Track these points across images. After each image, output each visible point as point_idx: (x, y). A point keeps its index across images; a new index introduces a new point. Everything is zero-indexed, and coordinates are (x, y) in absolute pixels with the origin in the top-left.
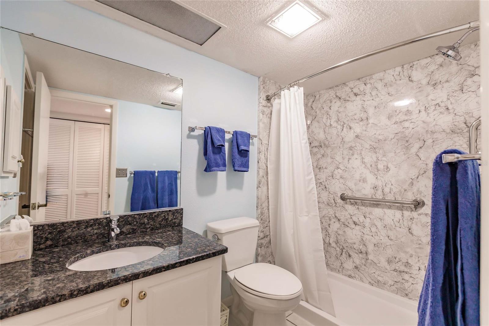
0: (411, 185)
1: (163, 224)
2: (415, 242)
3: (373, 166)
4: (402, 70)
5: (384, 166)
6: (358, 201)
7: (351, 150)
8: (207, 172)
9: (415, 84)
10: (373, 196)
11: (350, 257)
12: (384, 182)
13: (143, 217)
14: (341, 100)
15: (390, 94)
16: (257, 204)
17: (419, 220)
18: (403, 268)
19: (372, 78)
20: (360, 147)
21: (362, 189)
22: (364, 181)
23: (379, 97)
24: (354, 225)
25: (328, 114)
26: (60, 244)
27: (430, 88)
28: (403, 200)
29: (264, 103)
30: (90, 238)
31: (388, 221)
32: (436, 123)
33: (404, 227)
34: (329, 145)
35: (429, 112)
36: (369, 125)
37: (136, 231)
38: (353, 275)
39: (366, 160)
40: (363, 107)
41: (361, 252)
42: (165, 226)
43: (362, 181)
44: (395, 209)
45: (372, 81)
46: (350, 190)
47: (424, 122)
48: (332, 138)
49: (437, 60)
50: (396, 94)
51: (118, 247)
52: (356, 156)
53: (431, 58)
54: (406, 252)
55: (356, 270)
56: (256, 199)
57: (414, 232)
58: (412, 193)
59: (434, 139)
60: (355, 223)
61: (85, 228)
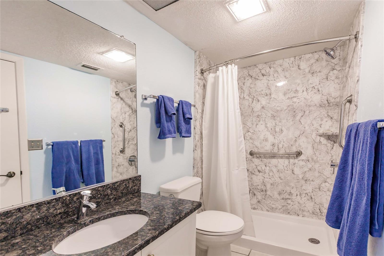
0: (295, 141)
1: (125, 192)
2: (295, 179)
3: (273, 129)
4: (294, 60)
5: (279, 129)
6: (261, 155)
7: (258, 117)
8: (161, 139)
9: (301, 71)
10: (272, 150)
11: (255, 195)
12: (279, 141)
13: (106, 188)
14: (252, 78)
15: (286, 77)
16: (193, 165)
17: (298, 164)
18: (287, 197)
19: (275, 64)
20: (264, 116)
21: (264, 147)
22: (266, 140)
23: (279, 78)
24: (259, 173)
25: (242, 89)
26: (18, 234)
27: (310, 75)
28: (290, 152)
29: (199, 75)
30: (53, 220)
31: (280, 167)
32: (312, 100)
33: (290, 170)
34: (243, 113)
35: (308, 92)
36: (272, 99)
37: (100, 204)
38: (256, 207)
39: (268, 125)
40: (268, 85)
41: (262, 191)
42: (127, 194)
43: (265, 141)
44: (285, 159)
45: (275, 66)
46: (257, 147)
47: (305, 98)
48: (245, 108)
49: (315, 56)
50: (290, 78)
51: (92, 222)
52: (261, 122)
53: (312, 54)
54: (289, 186)
55: (258, 203)
56: (192, 160)
57: (295, 173)
58: (295, 147)
59: (310, 111)
60: (259, 171)
61: (46, 210)
